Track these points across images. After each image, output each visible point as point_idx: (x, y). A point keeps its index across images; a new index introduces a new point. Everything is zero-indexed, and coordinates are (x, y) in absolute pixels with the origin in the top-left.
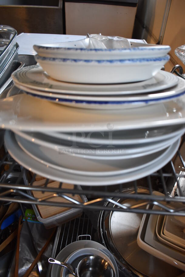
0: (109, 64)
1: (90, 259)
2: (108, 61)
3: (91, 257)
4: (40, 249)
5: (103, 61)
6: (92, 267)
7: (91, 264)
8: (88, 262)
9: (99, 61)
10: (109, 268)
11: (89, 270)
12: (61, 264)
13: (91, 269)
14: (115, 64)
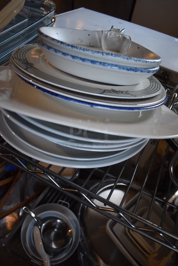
0: (81, 61)
1: (57, 222)
2: (81, 59)
3: (59, 221)
4: (27, 198)
5: (77, 57)
6: (58, 229)
7: (57, 226)
8: (54, 224)
9: (73, 57)
10: (70, 235)
11: (54, 231)
12: (35, 217)
13: (56, 230)
14: (86, 63)
